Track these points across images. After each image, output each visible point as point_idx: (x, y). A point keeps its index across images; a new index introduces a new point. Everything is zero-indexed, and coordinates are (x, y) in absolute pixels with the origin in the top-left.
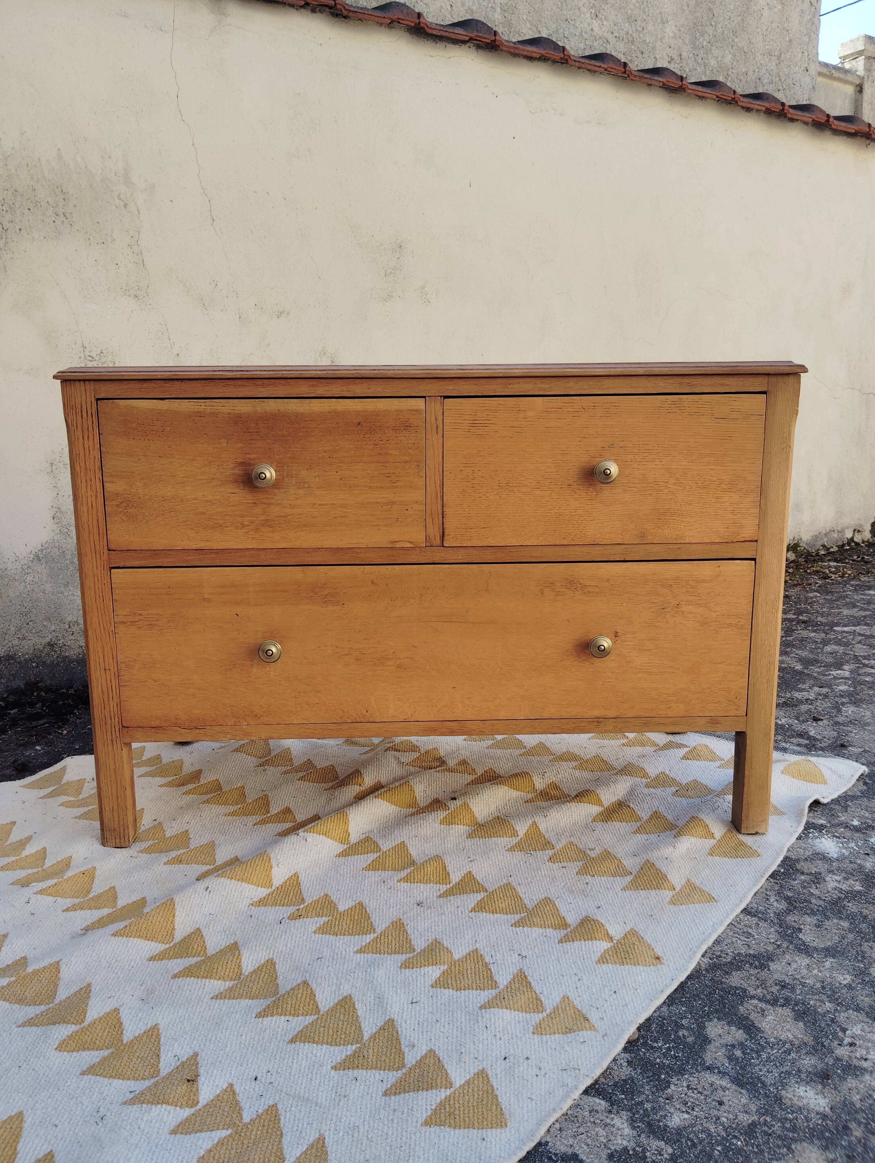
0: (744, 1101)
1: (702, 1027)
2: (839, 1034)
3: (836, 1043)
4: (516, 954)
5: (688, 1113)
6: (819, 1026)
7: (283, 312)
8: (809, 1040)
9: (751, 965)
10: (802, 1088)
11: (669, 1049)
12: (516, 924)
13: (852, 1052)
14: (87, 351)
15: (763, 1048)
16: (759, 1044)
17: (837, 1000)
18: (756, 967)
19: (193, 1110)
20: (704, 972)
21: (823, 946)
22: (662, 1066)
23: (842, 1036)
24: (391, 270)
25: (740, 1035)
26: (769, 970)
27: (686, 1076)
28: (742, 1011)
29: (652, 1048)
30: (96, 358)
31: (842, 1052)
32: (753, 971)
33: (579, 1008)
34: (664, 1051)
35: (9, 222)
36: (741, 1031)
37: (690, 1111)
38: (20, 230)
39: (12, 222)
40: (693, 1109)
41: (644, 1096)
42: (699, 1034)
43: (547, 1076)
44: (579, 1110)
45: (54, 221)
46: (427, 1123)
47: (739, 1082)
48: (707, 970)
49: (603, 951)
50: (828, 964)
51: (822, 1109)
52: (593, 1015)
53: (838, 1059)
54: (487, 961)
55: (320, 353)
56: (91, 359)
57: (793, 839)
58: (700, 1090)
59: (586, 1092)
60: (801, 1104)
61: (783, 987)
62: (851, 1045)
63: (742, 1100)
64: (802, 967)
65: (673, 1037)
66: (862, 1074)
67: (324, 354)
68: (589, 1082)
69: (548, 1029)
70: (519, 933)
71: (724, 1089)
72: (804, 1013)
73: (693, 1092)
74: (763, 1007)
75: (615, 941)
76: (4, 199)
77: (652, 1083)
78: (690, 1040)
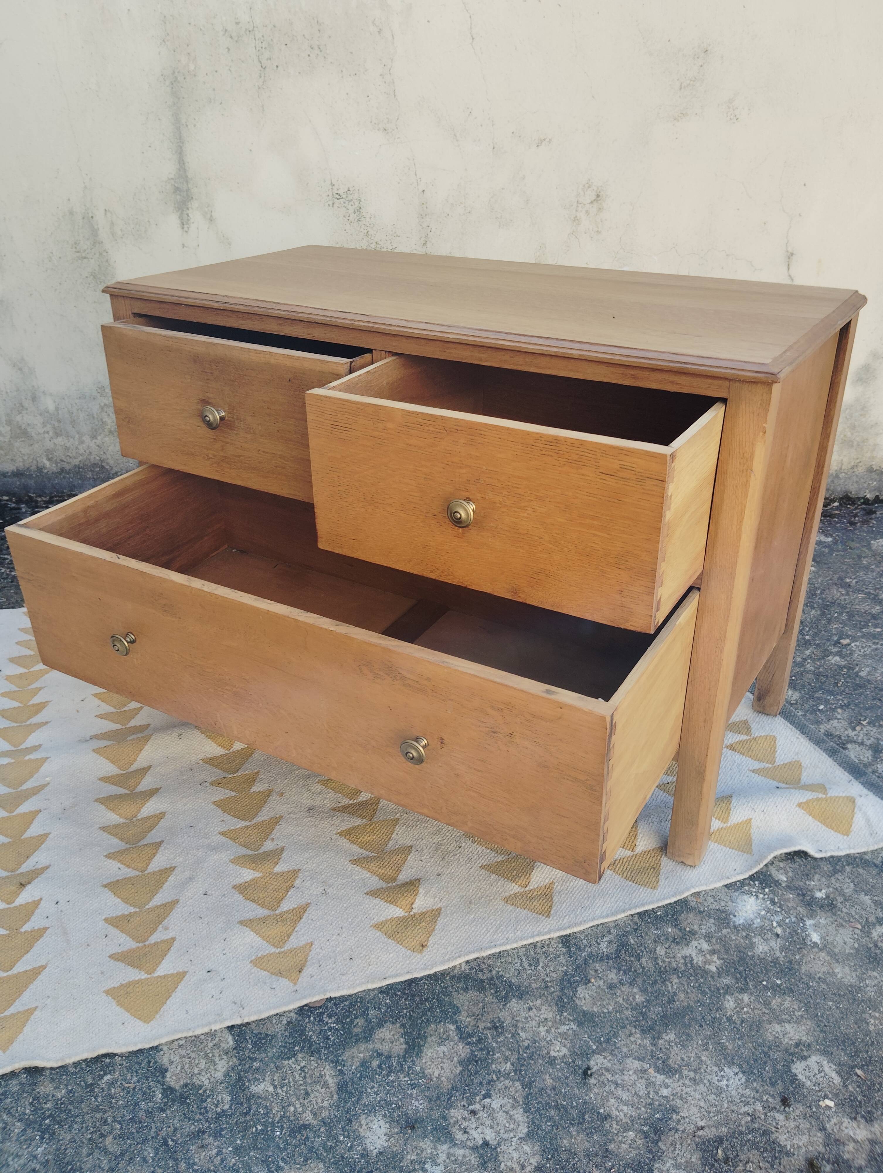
0: (326, 1104)
1: (381, 1024)
2: (478, 1098)
3: (462, 1103)
4: (323, 888)
5: (275, 1087)
6: (472, 1080)
7: (544, 140)
8: (446, 1085)
9: (496, 992)
10: (382, 1123)
11: (330, 1029)
12: (357, 861)
13: (464, 1119)
14: (335, 188)
15: (402, 1070)
16: (402, 1065)
17: (522, 1065)
18: (497, 997)
19: (7, 906)
20: (448, 978)
21: (585, 1009)
22: (308, 1040)
23: (477, 1100)
24: (688, 82)
25: (399, 1047)
26: (505, 1005)
27: (312, 1058)
28: (430, 1029)
29: (321, 1020)
30: (344, 196)
31: (456, 1113)
32: (489, 999)
33: (309, 958)
34: (326, 1028)
35: (267, 59)
36: (404, 1046)
37: (278, 1087)
38: (277, 67)
39: (270, 59)
40: (282, 1087)
41: (264, 1055)
42: (370, 1030)
43: (218, 1001)
44: (210, 1039)
45: (309, 56)
46: (107, 992)
47: (342, 1087)
48: (453, 977)
49: (389, 917)
50: (564, 1028)
51: (372, 1148)
52: (310, 969)
53: (445, 1118)
54: (295, 884)
55: (584, 186)
56: (339, 197)
57: (719, 885)
58: (307, 1075)
59: (231, 1028)
60: (362, 1135)
61: (495, 1028)
62: (473, 1113)
63: (326, 1102)
64: (537, 1019)
65: (348, 1020)
66: (446, 1142)
67: (589, 187)
68: (238, 1021)
69: (264, 964)
70: (349, 870)
71: (325, 1085)
72: (476, 1062)
73: (300, 1074)
74: (451, 1036)
75: (412, 913)
76: (263, 36)
77: (282, 1049)
78: (356, 1030)
